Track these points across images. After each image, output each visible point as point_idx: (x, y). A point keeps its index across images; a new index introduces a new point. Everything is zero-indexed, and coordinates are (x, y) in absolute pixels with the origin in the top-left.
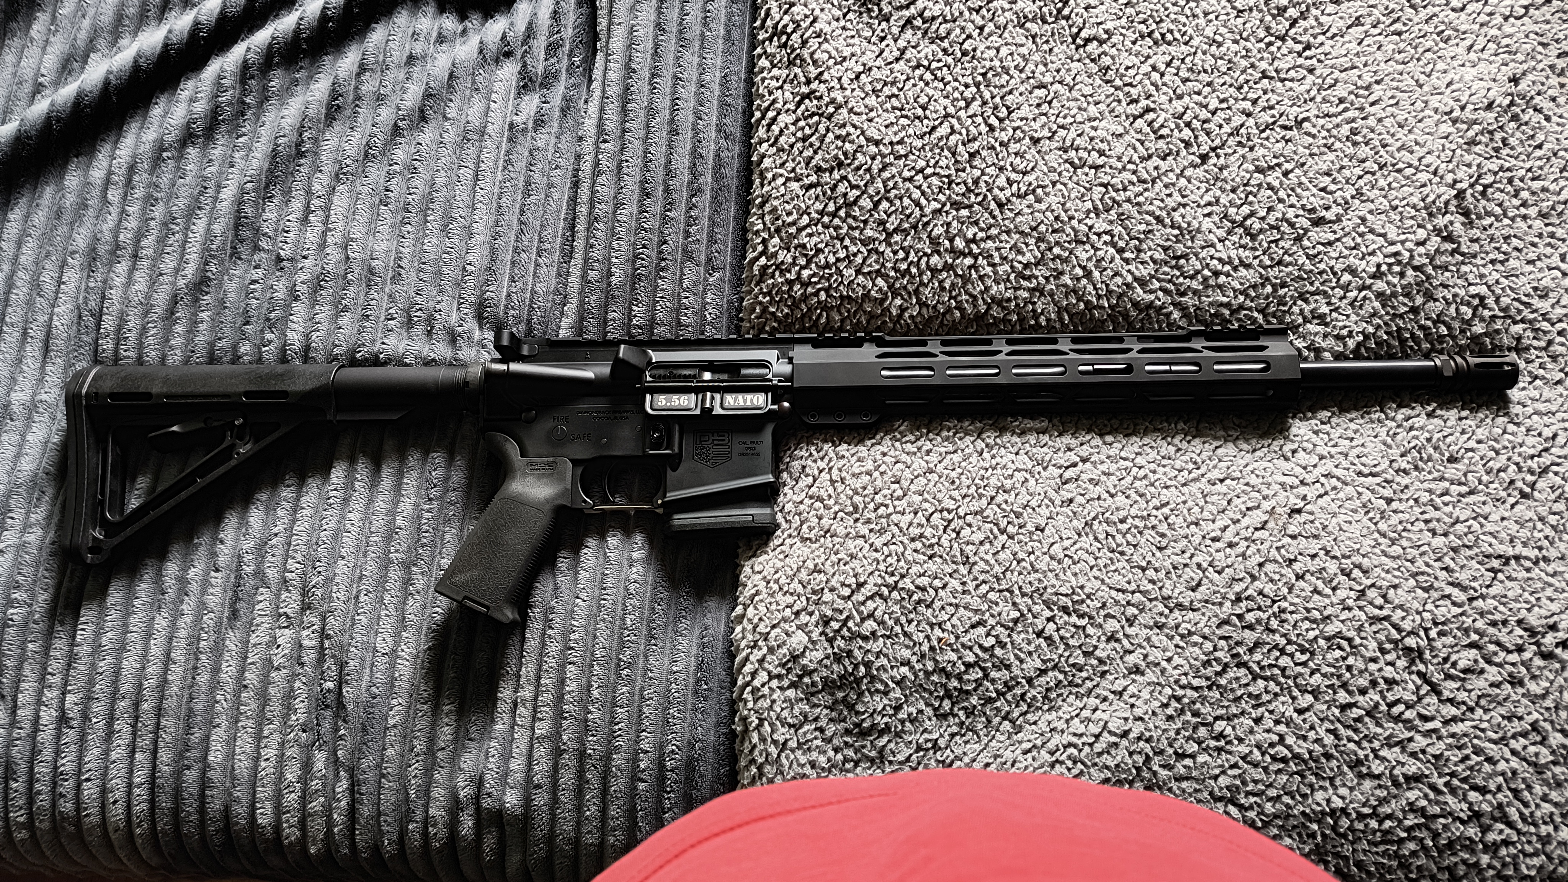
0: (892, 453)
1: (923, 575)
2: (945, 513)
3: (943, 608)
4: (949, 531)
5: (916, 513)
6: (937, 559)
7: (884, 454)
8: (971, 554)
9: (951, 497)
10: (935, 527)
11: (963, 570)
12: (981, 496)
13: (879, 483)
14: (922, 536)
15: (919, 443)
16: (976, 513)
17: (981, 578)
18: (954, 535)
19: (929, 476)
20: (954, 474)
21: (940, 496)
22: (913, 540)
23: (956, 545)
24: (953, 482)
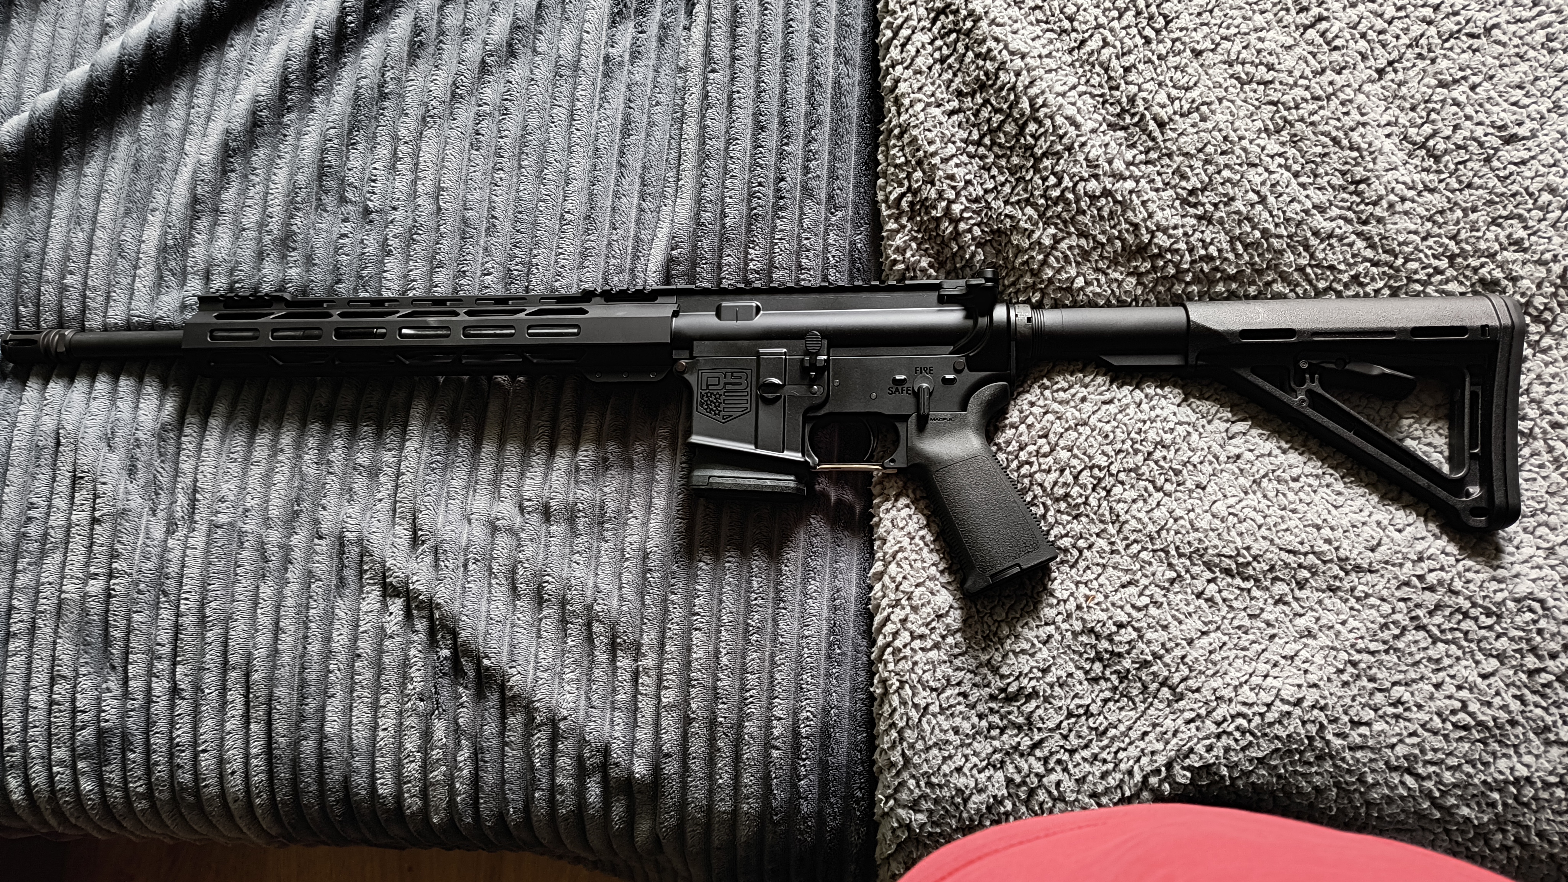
0: (1041, 402)
1: (1066, 535)
2: (1096, 471)
3: (1088, 568)
4: (1099, 490)
5: (1062, 471)
6: (1084, 519)
7: (1032, 404)
8: (1122, 513)
9: (1104, 453)
10: (1084, 487)
11: (1112, 530)
12: (1136, 452)
13: (1025, 438)
14: (1067, 495)
15: (1073, 391)
16: (1130, 470)
17: (1132, 538)
18: (1103, 493)
19: (1081, 429)
20: (1108, 428)
21: (1091, 451)
22: (1057, 500)
23: (1105, 503)
24: (1107, 436)
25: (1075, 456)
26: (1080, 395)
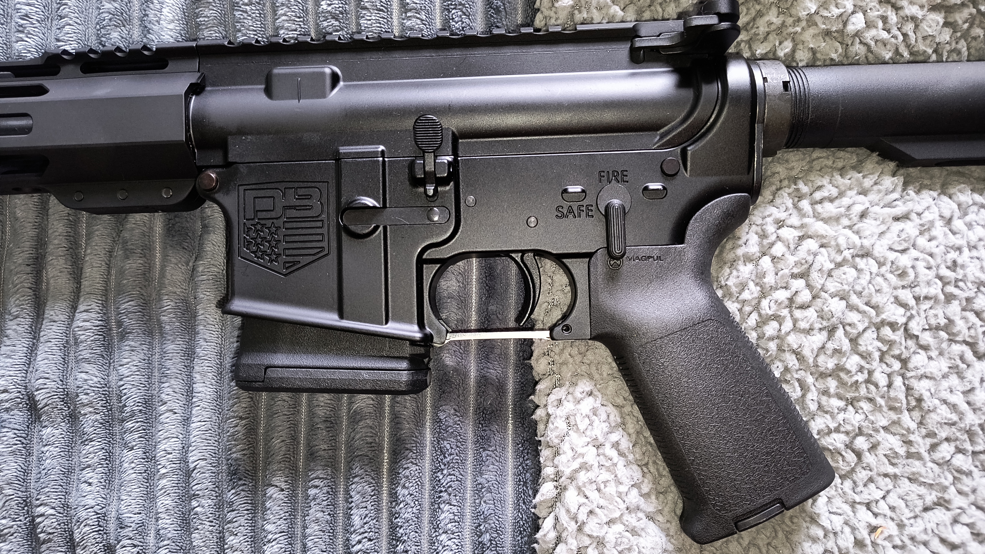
25: (851, 307)
26: (858, 209)
